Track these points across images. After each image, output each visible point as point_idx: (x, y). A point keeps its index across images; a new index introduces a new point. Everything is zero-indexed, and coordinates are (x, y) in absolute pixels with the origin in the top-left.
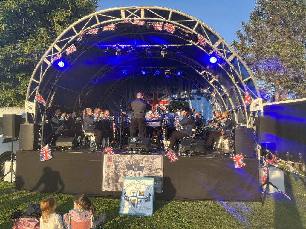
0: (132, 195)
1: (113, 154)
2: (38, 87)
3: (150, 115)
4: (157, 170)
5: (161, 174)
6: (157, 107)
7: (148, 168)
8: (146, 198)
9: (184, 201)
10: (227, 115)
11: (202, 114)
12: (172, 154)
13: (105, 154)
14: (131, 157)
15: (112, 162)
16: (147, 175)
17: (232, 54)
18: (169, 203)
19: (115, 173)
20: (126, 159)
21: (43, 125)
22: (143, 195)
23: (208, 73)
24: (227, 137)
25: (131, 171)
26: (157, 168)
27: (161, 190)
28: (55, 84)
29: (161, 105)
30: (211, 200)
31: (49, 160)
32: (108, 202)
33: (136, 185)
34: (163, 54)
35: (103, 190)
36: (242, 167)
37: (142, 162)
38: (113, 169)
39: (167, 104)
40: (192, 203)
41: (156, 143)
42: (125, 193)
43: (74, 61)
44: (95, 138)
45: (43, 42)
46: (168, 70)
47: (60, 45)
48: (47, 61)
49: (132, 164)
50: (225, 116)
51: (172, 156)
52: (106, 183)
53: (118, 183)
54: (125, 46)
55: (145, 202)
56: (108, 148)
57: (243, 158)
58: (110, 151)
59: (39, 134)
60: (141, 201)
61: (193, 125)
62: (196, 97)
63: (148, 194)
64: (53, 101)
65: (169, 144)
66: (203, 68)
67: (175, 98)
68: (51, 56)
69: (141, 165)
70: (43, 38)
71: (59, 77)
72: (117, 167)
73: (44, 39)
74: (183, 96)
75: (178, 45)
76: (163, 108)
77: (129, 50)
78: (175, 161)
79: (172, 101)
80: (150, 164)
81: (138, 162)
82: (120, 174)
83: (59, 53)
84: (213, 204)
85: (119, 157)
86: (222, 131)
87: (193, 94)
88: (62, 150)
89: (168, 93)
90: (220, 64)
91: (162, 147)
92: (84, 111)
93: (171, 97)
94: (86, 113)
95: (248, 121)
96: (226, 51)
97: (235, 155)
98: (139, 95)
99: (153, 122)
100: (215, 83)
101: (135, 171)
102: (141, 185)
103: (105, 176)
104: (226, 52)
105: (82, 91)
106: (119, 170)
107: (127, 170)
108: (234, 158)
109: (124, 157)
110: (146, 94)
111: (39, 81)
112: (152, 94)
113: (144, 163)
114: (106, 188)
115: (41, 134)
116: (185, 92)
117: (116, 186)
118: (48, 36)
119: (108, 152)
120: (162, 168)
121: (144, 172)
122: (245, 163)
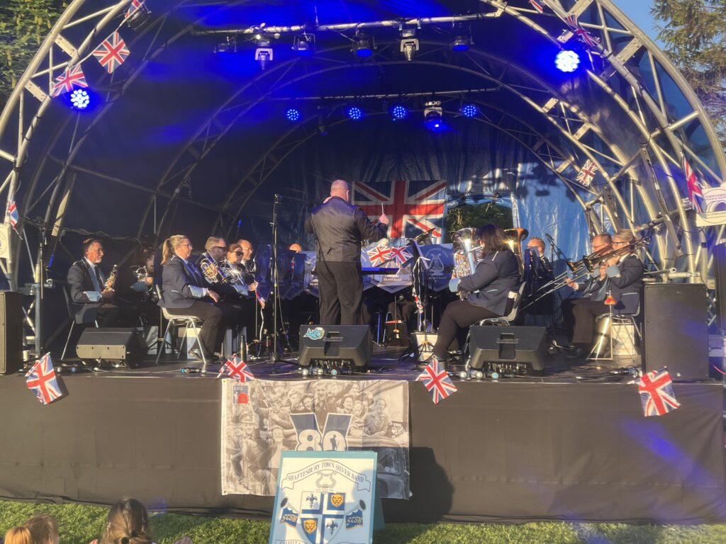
0: (307, 506)
1: (252, 378)
2: (13, 174)
3: (377, 253)
4: (390, 427)
5: (403, 439)
6: (404, 224)
7: (362, 420)
8: (350, 514)
9: (477, 523)
10: (628, 244)
11: (555, 242)
12: (437, 375)
13: (226, 380)
14: (308, 387)
15: (250, 405)
16: (359, 443)
17: (630, 38)
18: (429, 532)
19: (258, 439)
20: (290, 393)
21: (38, 292)
22: (342, 507)
23: (565, 107)
24: (628, 315)
25: (308, 432)
26: (390, 420)
27: (406, 490)
28: (68, 163)
29: (418, 217)
30: (567, 519)
31: (55, 401)
32: (237, 530)
33: (320, 476)
34: (409, 49)
35: (223, 494)
36: (667, 411)
37: (343, 402)
38: (252, 427)
39: (437, 213)
40: (500, 530)
41: (400, 342)
42: (284, 502)
43: (125, 87)
44: (199, 330)
45: (33, 31)
46: (432, 100)
47: (73, 35)
48: (36, 91)
49: (310, 409)
50: (620, 246)
51: (436, 380)
52: (232, 471)
53: (269, 469)
54: (285, 29)
55: (348, 527)
56: (235, 359)
57: (670, 382)
58: (241, 371)
59: (26, 322)
60: (333, 526)
61: (512, 280)
62: (533, 186)
63: (358, 503)
64: (65, 216)
65: (434, 344)
66: (550, 90)
67: (463, 194)
68: (48, 74)
69: (340, 412)
70: (32, 17)
71: (81, 141)
72: (265, 420)
73: (35, 22)
74: (489, 185)
75: (457, 18)
76: (426, 228)
77: (297, 41)
78: (447, 398)
79: (454, 203)
80: (367, 407)
81: (328, 404)
82: (274, 442)
83: (72, 61)
84: (572, 533)
85: (270, 388)
86: (610, 297)
87: (522, 178)
88: (96, 369)
89: (441, 178)
90: (597, 73)
91: (412, 355)
92: (165, 245)
93: (449, 192)
94: (171, 252)
95: (693, 262)
96: (609, 29)
97: (645, 371)
98: (339, 189)
99: (389, 276)
100: (589, 138)
101: (322, 430)
102: (334, 476)
103: (228, 450)
104: (609, 32)
105: (162, 184)
106: (272, 430)
107: (295, 430)
108: (641, 384)
109: (285, 386)
110: (366, 183)
111: (17, 156)
112: (388, 185)
113: (350, 405)
114: (231, 485)
115: (34, 321)
116: (498, 173)
117: (264, 480)
118: (50, 11)
119: (233, 374)
120: (408, 420)
121: (349, 434)
122: (676, 398)
